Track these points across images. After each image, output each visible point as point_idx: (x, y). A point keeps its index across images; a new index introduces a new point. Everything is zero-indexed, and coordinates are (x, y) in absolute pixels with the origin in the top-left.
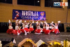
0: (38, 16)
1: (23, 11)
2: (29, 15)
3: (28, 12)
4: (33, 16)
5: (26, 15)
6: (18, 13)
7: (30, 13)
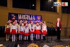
0: (34, 19)
1: (20, 14)
2: (26, 19)
3: (25, 15)
4: (30, 20)
5: (22, 18)
6: (15, 16)
7: (27, 17)
